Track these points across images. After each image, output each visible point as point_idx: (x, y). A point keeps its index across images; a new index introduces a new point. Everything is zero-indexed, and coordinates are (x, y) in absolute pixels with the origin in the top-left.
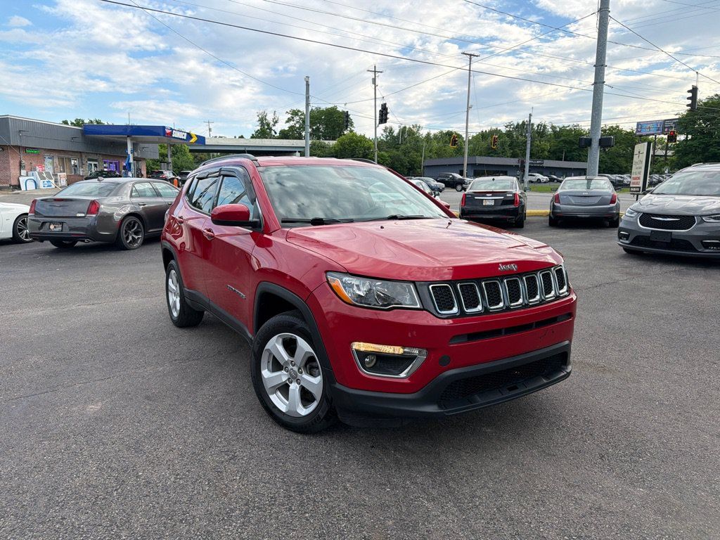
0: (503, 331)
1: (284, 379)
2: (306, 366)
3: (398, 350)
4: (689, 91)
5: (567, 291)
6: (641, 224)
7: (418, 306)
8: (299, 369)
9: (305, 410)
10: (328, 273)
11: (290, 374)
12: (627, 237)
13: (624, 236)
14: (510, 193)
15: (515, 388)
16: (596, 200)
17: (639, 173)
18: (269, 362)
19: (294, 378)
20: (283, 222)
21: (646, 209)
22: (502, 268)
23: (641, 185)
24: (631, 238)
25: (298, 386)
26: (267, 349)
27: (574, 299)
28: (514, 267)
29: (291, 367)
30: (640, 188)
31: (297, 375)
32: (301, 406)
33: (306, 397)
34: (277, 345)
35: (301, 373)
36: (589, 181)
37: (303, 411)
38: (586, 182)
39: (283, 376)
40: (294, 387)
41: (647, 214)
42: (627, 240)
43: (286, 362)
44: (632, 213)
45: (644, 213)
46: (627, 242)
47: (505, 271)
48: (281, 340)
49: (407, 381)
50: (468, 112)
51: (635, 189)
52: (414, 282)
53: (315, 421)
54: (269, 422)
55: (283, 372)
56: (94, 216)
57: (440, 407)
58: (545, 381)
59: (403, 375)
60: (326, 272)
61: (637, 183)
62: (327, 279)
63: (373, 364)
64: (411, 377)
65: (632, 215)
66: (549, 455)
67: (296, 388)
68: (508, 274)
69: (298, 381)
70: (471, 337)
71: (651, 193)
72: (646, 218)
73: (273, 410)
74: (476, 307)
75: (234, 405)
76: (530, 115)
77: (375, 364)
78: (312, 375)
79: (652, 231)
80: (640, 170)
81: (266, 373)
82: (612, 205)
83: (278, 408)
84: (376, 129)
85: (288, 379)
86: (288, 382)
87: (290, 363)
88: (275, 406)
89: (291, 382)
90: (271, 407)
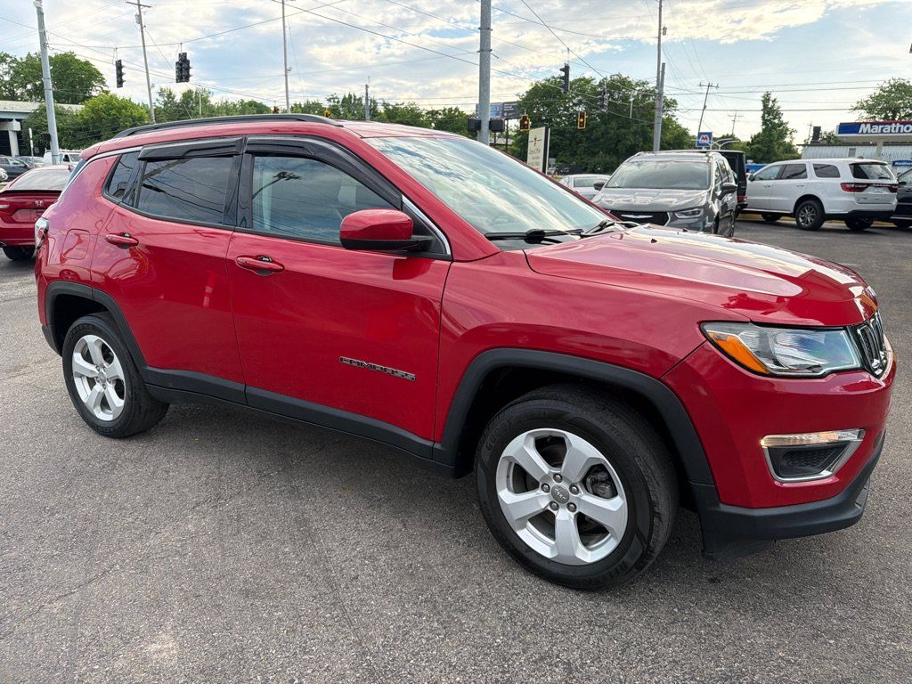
1: (543, 504)
2: (585, 479)
4: (561, 70)
8: (573, 486)
9: (589, 553)
11: (554, 495)
19: (563, 502)
25: (572, 515)
26: (506, 458)
29: (553, 484)
31: (568, 497)
32: (580, 545)
33: (589, 529)
34: (527, 450)
35: (577, 492)
37: (587, 556)
39: (538, 500)
40: (564, 517)
43: (546, 477)
48: (532, 441)
49: (829, 481)
50: (286, 76)
55: (539, 491)
59: (825, 473)
67: (570, 517)
69: (571, 507)
73: (528, 555)
76: (367, 87)
78: (596, 494)
80: (538, 160)
81: (507, 497)
83: (534, 551)
84: (149, 90)
85: (551, 503)
86: (549, 508)
87: (552, 477)
88: (530, 549)
89: (557, 508)
90: (522, 550)
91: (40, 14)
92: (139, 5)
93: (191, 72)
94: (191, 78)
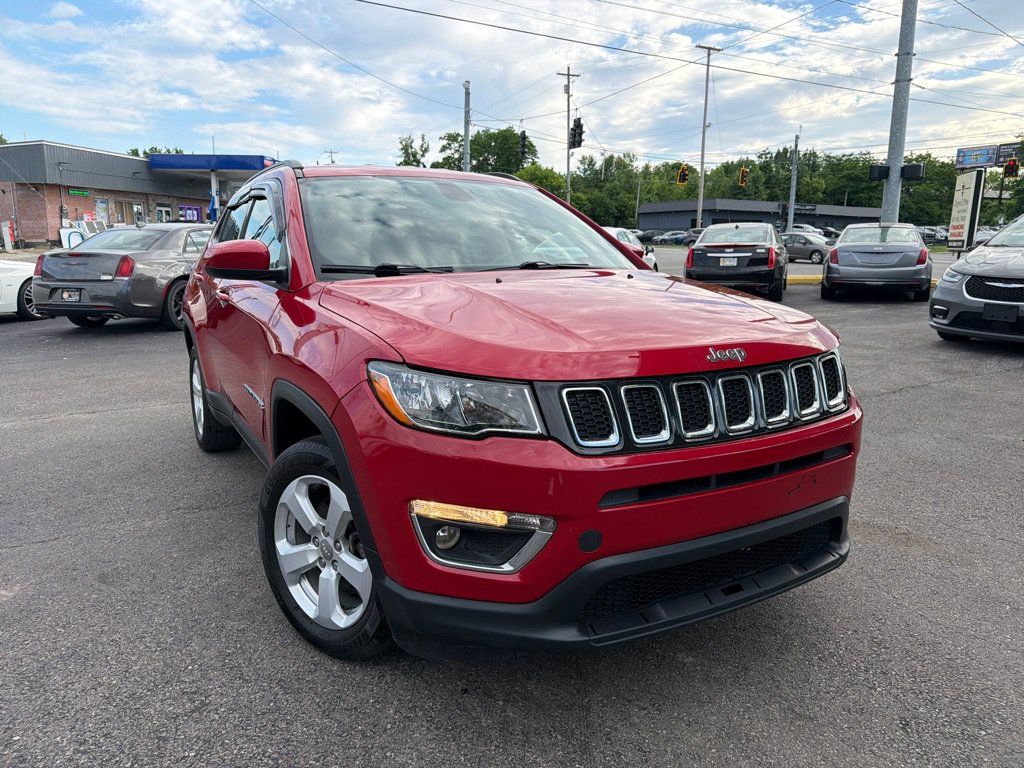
0: (713, 480)
1: (312, 559)
2: (347, 535)
3: (497, 518)
5: (844, 402)
6: (968, 292)
7: (539, 430)
8: (336, 542)
9: (345, 617)
10: (372, 364)
11: (322, 550)
12: (944, 314)
13: (940, 312)
14: (762, 247)
15: (738, 589)
16: (895, 259)
17: (963, 219)
18: (288, 526)
19: (329, 558)
20: (324, 271)
21: (977, 270)
22: (715, 355)
23: (965, 237)
24: (952, 314)
25: (335, 574)
27: (858, 417)
28: (739, 355)
29: (322, 537)
30: (963, 241)
31: (332, 553)
32: (338, 608)
33: (347, 594)
34: (297, 497)
35: (340, 549)
36: (885, 229)
37: (342, 620)
38: (879, 231)
39: (310, 553)
40: (328, 574)
41: (979, 277)
42: (944, 318)
43: (314, 529)
44: (953, 276)
45: (973, 276)
46: (945, 322)
47: (720, 361)
48: (304, 488)
49: (515, 578)
50: (704, 133)
51: (955, 244)
52: (530, 383)
53: (360, 641)
54: (290, 634)
55: (311, 546)
56: (126, 278)
57: (583, 630)
58: (797, 573)
59: (507, 567)
60: (368, 361)
61: (959, 235)
62: (369, 376)
63: (452, 543)
64: (525, 571)
65: (954, 280)
66: (800, 716)
67: (332, 576)
68: (727, 368)
69: (334, 565)
70: (646, 492)
71: (985, 245)
72: (977, 284)
73: (294, 613)
74: (657, 432)
75: (242, 595)
76: (797, 137)
77: (459, 541)
78: (355, 553)
79: (986, 304)
80: (963, 214)
81: (283, 546)
82: (919, 267)
83: (302, 610)
84: (568, 159)
85: (320, 558)
86: (318, 564)
87: (321, 529)
88: (298, 607)
89: (324, 566)
90: (291, 608)
91: (467, 94)
92: (569, 75)
93: (583, 137)
94: (583, 144)
